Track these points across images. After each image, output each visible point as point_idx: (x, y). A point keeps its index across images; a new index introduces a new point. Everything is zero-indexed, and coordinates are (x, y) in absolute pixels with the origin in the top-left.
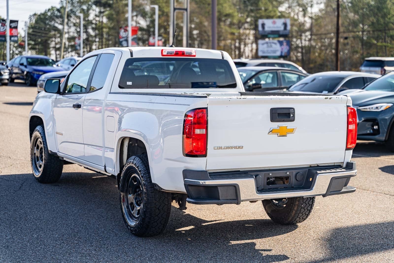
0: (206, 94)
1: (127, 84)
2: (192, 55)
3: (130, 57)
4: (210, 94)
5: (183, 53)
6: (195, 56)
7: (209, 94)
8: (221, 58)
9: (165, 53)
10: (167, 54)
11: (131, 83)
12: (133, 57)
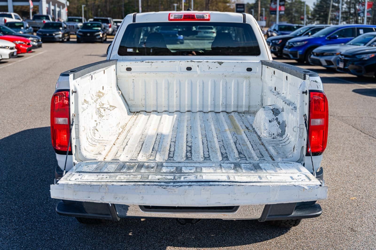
0: (217, 62)
1: (128, 51)
2: (205, 18)
3: (132, 23)
4: (223, 63)
5: (192, 17)
6: (209, 20)
7: (221, 62)
8: (242, 22)
9: (172, 18)
10: (174, 18)
11: (131, 50)
12: (135, 22)
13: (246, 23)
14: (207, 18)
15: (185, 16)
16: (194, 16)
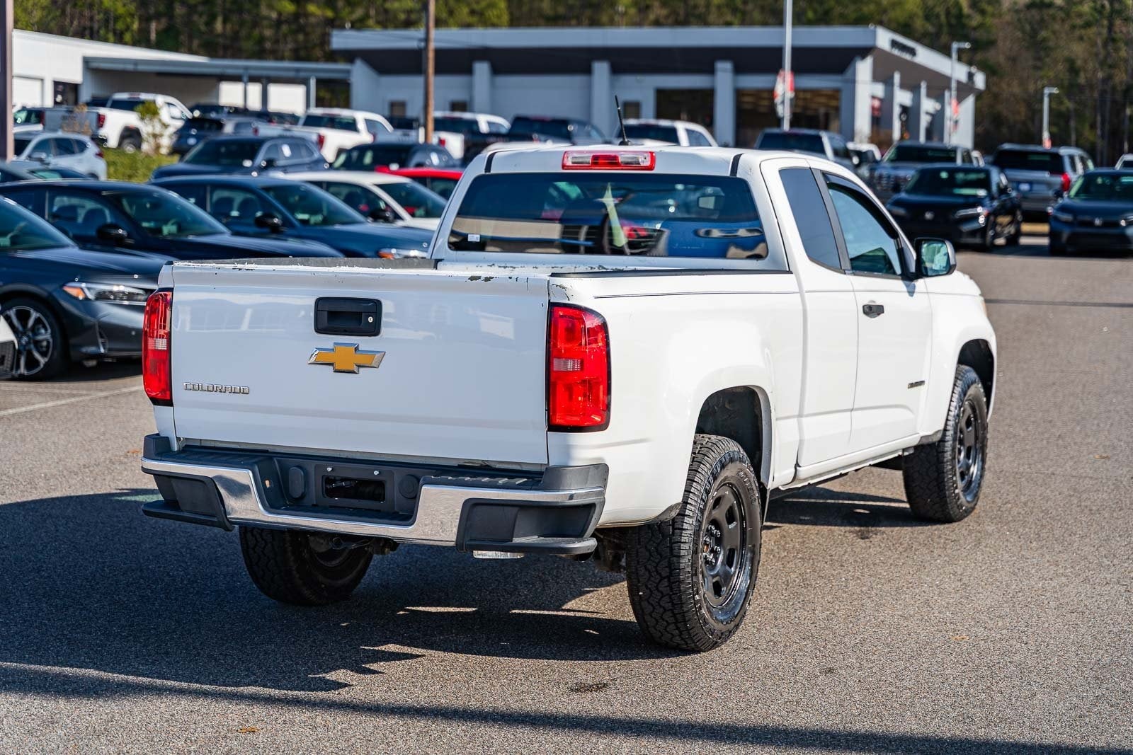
2: (642, 165)
3: (483, 172)
5: (612, 160)
6: (651, 168)
8: (728, 174)
9: (570, 162)
10: (575, 163)
12: (490, 171)
13: (738, 176)
14: (647, 163)
15: (595, 158)
16: (615, 158)
